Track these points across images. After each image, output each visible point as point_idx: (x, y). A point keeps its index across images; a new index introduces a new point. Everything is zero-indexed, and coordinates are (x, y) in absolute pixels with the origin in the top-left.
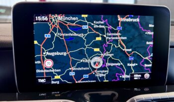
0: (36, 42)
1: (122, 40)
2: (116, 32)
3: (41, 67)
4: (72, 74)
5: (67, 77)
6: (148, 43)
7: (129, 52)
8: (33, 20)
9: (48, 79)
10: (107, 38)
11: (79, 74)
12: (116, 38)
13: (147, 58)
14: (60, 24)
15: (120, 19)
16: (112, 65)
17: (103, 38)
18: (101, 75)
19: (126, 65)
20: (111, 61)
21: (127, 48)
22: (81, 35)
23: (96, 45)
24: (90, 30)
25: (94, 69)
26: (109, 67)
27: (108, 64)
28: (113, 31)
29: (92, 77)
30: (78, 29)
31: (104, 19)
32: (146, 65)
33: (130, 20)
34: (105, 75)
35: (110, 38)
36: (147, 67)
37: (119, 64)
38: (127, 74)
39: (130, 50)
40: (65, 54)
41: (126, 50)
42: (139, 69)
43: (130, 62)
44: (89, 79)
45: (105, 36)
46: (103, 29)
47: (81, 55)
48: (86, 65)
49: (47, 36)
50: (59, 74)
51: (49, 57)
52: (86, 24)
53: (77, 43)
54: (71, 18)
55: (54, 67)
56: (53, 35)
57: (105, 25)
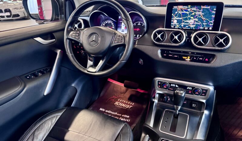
0: (173, 14)
1: (202, 15)
2: (200, 11)
3: (173, 22)
4: (182, 25)
5: (180, 26)
6: (212, 16)
7: (204, 19)
8: (173, 7)
9: (175, 26)
10: (196, 14)
11: (185, 26)
12: (200, 14)
13: (211, 22)
14: (181, 9)
15: (202, 7)
16: (197, 23)
17: (195, 14)
18: (192, 27)
19: (202, 23)
20: (197, 22)
21: (204, 17)
22: (187, 13)
23: (192, 16)
24: (191, 11)
25: (190, 24)
26: (196, 24)
27: (195, 23)
28: (199, 11)
29: (189, 27)
30: (186, 11)
31: (196, 7)
32: (210, 24)
33: (206, 7)
34: (194, 27)
35: (197, 14)
36: (211, 25)
37: (200, 23)
38: (202, 27)
39: (205, 18)
40: (181, 18)
41: (203, 18)
42: (207, 25)
43: (204, 23)
44: (188, 28)
45: (196, 13)
46: (195, 11)
47: (186, 19)
48: (187, 23)
49: (176, 13)
50: (178, 25)
51: (175, 19)
52: (189, 9)
53: (185, 15)
54: (185, 7)
55: (177, 23)
56: (178, 12)
57: (196, 9)
